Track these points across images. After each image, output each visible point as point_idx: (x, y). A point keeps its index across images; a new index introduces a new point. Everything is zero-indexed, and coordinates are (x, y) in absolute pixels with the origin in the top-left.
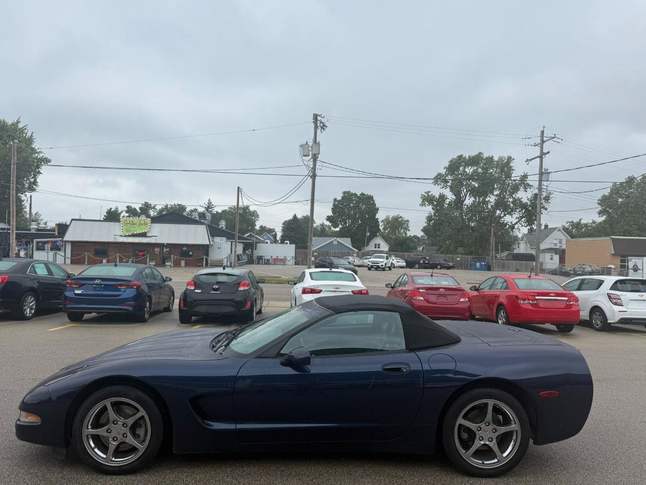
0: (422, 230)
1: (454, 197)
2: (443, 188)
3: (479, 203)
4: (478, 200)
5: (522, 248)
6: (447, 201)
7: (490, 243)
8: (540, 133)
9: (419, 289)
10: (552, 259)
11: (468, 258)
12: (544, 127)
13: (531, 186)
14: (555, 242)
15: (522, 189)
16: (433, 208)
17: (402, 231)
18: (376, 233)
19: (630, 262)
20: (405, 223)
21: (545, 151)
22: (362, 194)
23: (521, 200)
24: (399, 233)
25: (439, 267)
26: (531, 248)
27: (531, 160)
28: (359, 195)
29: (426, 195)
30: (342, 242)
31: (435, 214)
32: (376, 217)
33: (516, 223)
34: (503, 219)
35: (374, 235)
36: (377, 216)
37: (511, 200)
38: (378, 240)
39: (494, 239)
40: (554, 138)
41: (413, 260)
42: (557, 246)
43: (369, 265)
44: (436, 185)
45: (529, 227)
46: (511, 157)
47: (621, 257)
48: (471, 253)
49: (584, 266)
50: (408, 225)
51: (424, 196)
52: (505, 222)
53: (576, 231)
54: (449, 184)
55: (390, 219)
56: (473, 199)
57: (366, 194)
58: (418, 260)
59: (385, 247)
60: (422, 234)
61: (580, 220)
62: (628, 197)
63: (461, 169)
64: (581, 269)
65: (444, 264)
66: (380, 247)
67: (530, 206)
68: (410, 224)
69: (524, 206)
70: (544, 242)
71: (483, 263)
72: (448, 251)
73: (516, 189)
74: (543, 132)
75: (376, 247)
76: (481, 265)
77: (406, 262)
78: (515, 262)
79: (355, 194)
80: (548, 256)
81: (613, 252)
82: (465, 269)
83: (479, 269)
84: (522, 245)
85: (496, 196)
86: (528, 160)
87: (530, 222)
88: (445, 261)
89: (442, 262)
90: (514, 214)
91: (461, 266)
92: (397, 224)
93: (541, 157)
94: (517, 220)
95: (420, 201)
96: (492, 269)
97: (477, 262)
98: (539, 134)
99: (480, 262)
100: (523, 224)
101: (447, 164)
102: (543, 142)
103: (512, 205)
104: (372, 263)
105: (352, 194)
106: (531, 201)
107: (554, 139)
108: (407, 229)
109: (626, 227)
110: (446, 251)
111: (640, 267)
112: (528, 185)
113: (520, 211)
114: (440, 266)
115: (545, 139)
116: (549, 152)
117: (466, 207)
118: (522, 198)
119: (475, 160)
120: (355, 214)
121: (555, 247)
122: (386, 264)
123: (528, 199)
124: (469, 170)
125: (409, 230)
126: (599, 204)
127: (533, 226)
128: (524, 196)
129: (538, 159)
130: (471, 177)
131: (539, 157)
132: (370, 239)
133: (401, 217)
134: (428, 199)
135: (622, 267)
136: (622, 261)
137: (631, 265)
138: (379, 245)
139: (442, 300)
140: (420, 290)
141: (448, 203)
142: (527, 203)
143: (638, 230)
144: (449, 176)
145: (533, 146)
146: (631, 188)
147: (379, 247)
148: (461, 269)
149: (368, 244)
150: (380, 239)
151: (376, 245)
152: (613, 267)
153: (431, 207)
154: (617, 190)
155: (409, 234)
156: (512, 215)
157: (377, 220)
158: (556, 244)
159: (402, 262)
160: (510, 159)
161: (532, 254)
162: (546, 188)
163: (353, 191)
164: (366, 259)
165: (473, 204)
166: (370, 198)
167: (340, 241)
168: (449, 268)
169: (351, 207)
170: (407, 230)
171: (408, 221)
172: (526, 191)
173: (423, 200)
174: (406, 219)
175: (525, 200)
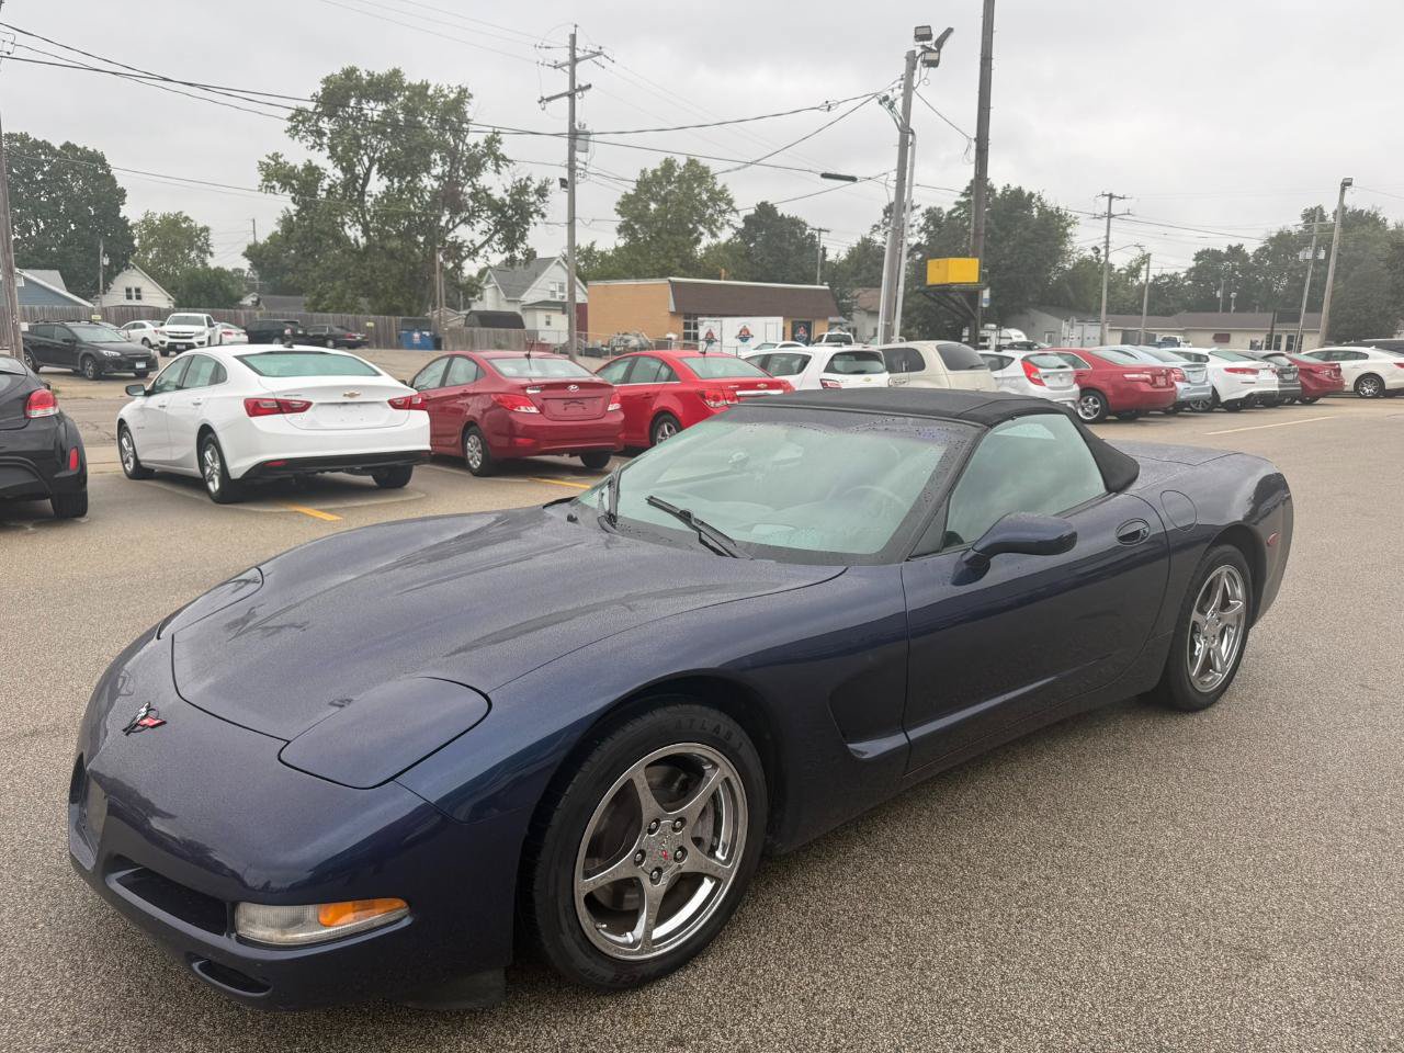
0: (245, 255)
1: (339, 174)
2: (313, 147)
3: (400, 191)
4: (396, 185)
5: (490, 300)
6: (326, 184)
7: (434, 288)
8: (569, 40)
9: (524, 388)
10: (548, 323)
11: (390, 321)
12: (576, 26)
13: (510, 161)
14: (552, 288)
15: (490, 164)
16: (293, 199)
17: (193, 255)
18: (126, 258)
19: (700, 328)
20: (198, 236)
21: (580, 81)
22: (68, 146)
23: (489, 192)
24: (185, 258)
25: (331, 343)
26: (508, 301)
27: (549, 99)
28: (58, 148)
29: (273, 163)
30: (43, 283)
31: (299, 212)
32: (121, 215)
33: (482, 246)
34: (452, 234)
35: (120, 264)
36: (124, 212)
37: (468, 190)
38: (134, 278)
39: (443, 279)
40: (598, 54)
41: (264, 328)
42: (555, 296)
43: (162, 342)
44: (296, 137)
45: (507, 254)
46: (465, 90)
47: (686, 318)
48: (394, 311)
49: (626, 337)
50: (207, 240)
51: (268, 165)
52: (459, 240)
53: (589, 266)
54: (325, 140)
55: (157, 222)
56: (385, 181)
57: (80, 146)
58: (278, 327)
59: (156, 297)
60: (245, 264)
61: (593, 244)
62: (664, 200)
63: (352, 102)
64: (623, 343)
65: (344, 336)
66: (142, 294)
67: (510, 207)
68: (213, 239)
69: (497, 208)
70: (533, 286)
71: (427, 334)
72: (339, 306)
73: (475, 167)
74: (573, 37)
75: (129, 297)
76: (422, 337)
77: (247, 333)
78: (486, 329)
79: (46, 146)
80: (541, 316)
81: (673, 309)
82: (386, 348)
83: (419, 347)
84: (489, 293)
85: (437, 178)
86: (543, 99)
87: (511, 243)
88: (342, 327)
89: (337, 331)
90: (478, 222)
91: (378, 341)
92: (177, 237)
93: (571, 96)
94: (484, 238)
95: (259, 177)
96: (443, 347)
97: (413, 331)
98: (567, 41)
99: (420, 331)
100: (496, 247)
101: (318, 89)
102: (574, 61)
103: (470, 203)
104: (171, 337)
105: (37, 144)
106: (511, 195)
107: (597, 59)
108: (205, 250)
109: (663, 262)
110: (335, 306)
111: (717, 336)
112: (504, 158)
113: (488, 217)
114: (335, 341)
115: (579, 54)
116: (590, 86)
117: (371, 200)
118: (490, 188)
119: (384, 87)
120: (56, 202)
121: (553, 299)
122: (209, 338)
123: (506, 191)
124: (374, 110)
125: (211, 254)
126: (619, 212)
127: (516, 252)
128: (495, 182)
129: (566, 99)
130: (378, 128)
131: (569, 96)
132: (111, 274)
133: (187, 218)
134: (277, 174)
135: (687, 336)
136: (687, 326)
137: (702, 333)
138: (138, 290)
139: (575, 410)
140: (529, 392)
141: (326, 187)
142: (503, 200)
143: (681, 266)
144: (326, 119)
145: (553, 69)
146: (669, 182)
147: (139, 298)
148: (378, 347)
149: (107, 288)
150: (138, 274)
151: (128, 290)
152: (673, 336)
153: (288, 195)
154: (646, 185)
155: (212, 263)
156: (473, 224)
157: (124, 221)
158: (553, 293)
159: (238, 334)
160: (463, 95)
161: (515, 313)
162: (583, 166)
163: (37, 135)
164: (135, 327)
165: (387, 193)
166: (97, 159)
167: (35, 279)
168: (353, 346)
169: (37, 182)
170: (205, 252)
171: (206, 229)
172: (499, 173)
173: (267, 175)
174: (200, 225)
175: (498, 193)
